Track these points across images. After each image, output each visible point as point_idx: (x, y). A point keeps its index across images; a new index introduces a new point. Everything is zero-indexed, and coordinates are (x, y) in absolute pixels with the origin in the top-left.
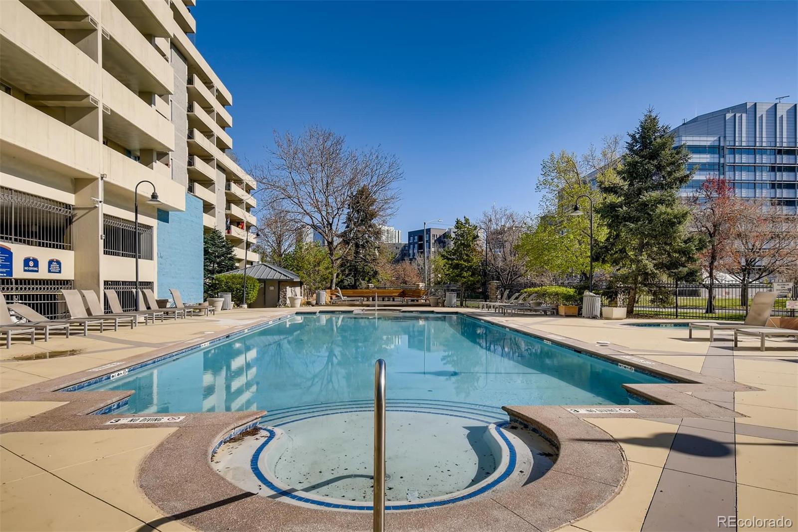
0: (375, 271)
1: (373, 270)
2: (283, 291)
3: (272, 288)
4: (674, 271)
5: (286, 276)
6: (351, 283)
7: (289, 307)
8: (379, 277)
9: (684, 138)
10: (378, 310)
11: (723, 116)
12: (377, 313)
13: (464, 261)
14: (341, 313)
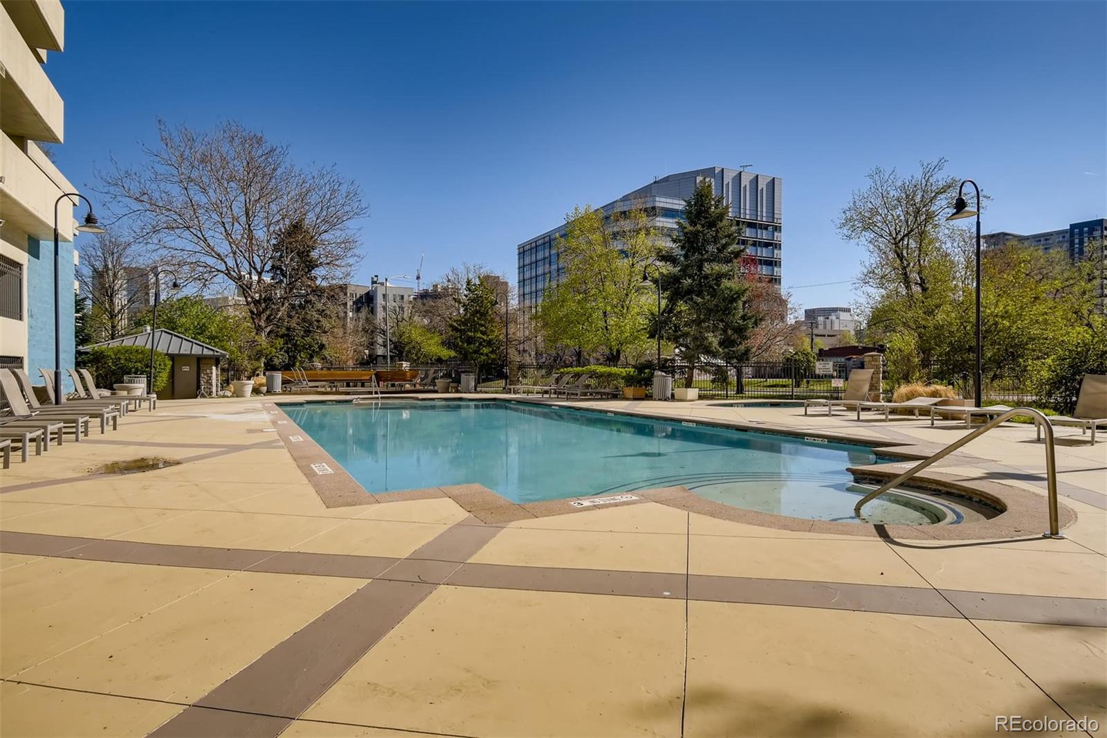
0: (321, 344)
1: (317, 343)
2: (207, 374)
3: (186, 369)
4: (732, 349)
5: (213, 350)
6: (284, 362)
7: (228, 397)
8: (325, 353)
9: (657, 199)
10: (382, 398)
11: (693, 179)
12: (380, 402)
13: (481, 333)
14: (334, 403)
